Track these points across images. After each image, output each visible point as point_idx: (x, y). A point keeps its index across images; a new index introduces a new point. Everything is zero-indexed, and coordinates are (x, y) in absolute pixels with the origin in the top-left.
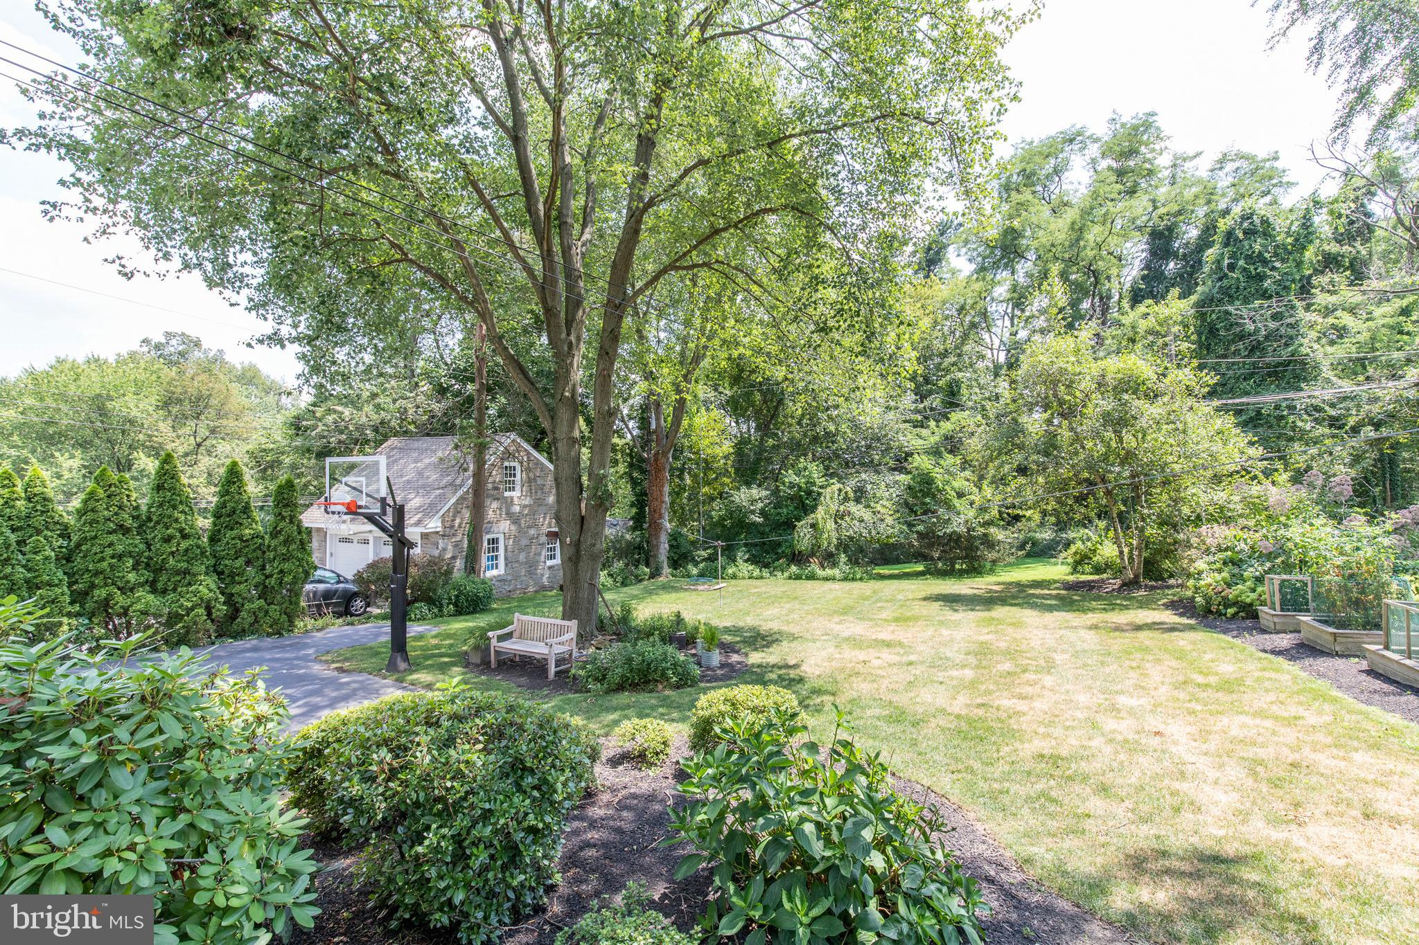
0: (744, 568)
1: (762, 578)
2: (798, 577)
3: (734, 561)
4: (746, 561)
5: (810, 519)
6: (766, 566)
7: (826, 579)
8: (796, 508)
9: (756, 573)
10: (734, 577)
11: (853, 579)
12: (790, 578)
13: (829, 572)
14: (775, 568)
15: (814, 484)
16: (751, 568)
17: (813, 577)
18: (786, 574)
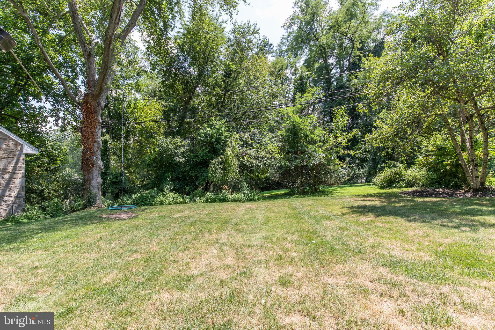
0: (171, 196)
1: (184, 203)
2: (213, 201)
3: (162, 191)
4: (171, 191)
5: (221, 158)
6: (188, 194)
7: (235, 201)
8: (209, 152)
9: (180, 200)
10: (162, 203)
11: (254, 200)
12: (207, 201)
13: (236, 195)
14: (194, 195)
15: (221, 134)
16: (176, 195)
17: (224, 200)
18: (203, 199)
